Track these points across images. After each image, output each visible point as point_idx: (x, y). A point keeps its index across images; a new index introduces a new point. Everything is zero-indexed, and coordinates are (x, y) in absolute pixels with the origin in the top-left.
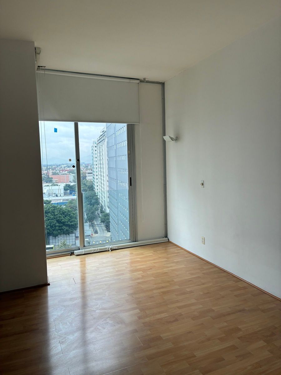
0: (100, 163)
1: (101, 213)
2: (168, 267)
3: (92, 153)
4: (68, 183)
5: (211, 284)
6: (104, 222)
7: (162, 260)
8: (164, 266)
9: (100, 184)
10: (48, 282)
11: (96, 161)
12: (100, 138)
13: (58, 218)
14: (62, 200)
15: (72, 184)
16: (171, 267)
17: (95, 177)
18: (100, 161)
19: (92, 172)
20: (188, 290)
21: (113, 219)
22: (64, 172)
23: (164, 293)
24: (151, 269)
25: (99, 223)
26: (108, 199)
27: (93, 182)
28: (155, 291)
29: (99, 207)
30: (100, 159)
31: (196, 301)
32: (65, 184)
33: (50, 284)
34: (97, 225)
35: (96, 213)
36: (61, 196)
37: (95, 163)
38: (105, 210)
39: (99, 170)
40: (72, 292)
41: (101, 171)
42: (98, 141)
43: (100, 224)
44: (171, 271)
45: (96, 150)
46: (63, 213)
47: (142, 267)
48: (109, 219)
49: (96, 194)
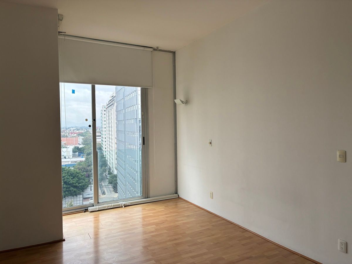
0: (109, 126)
1: (109, 174)
2: (180, 221)
3: (101, 116)
4: (77, 146)
5: (220, 235)
6: (112, 184)
7: (174, 215)
8: (175, 219)
9: (108, 147)
10: (64, 238)
11: (105, 124)
12: (109, 102)
13: (66, 180)
14: (70, 162)
15: (80, 146)
16: (182, 220)
17: (104, 140)
18: (109, 124)
19: (100, 134)
20: (199, 241)
21: (121, 181)
22: (73, 135)
23: (177, 244)
24: (163, 223)
25: (106, 185)
26: (116, 161)
27: (102, 145)
28: (168, 243)
29: (107, 168)
30: (109, 123)
31: (207, 251)
32: (74, 146)
33: (65, 240)
34: (105, 186)
35: (104, 175)
36: (69, 158)
37: (104, 126)
38: (112, 171)
39: (108, 133)
40: (88, 246)
41: (109, 134)
42: (107, 105)
43: (108, 186)
44: (182, 224)
45: (105, 114)
46: (72, 175)
47: (155, 221)
48: (116, 180)
49: (104, 156)
